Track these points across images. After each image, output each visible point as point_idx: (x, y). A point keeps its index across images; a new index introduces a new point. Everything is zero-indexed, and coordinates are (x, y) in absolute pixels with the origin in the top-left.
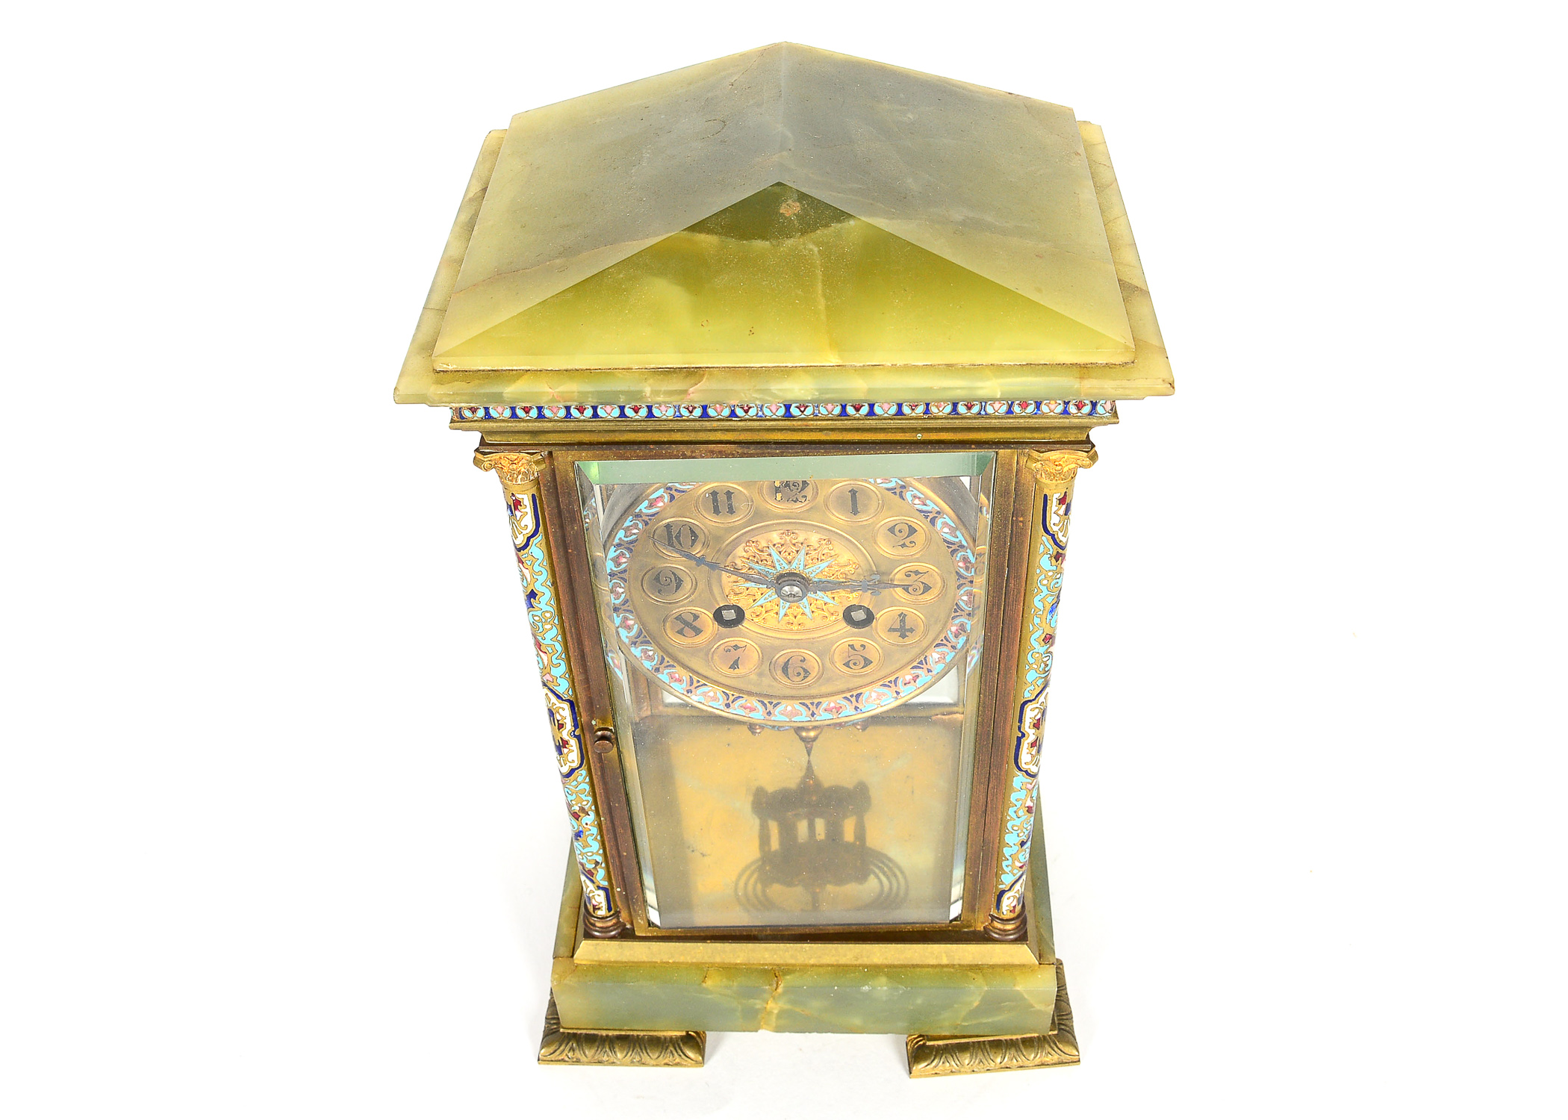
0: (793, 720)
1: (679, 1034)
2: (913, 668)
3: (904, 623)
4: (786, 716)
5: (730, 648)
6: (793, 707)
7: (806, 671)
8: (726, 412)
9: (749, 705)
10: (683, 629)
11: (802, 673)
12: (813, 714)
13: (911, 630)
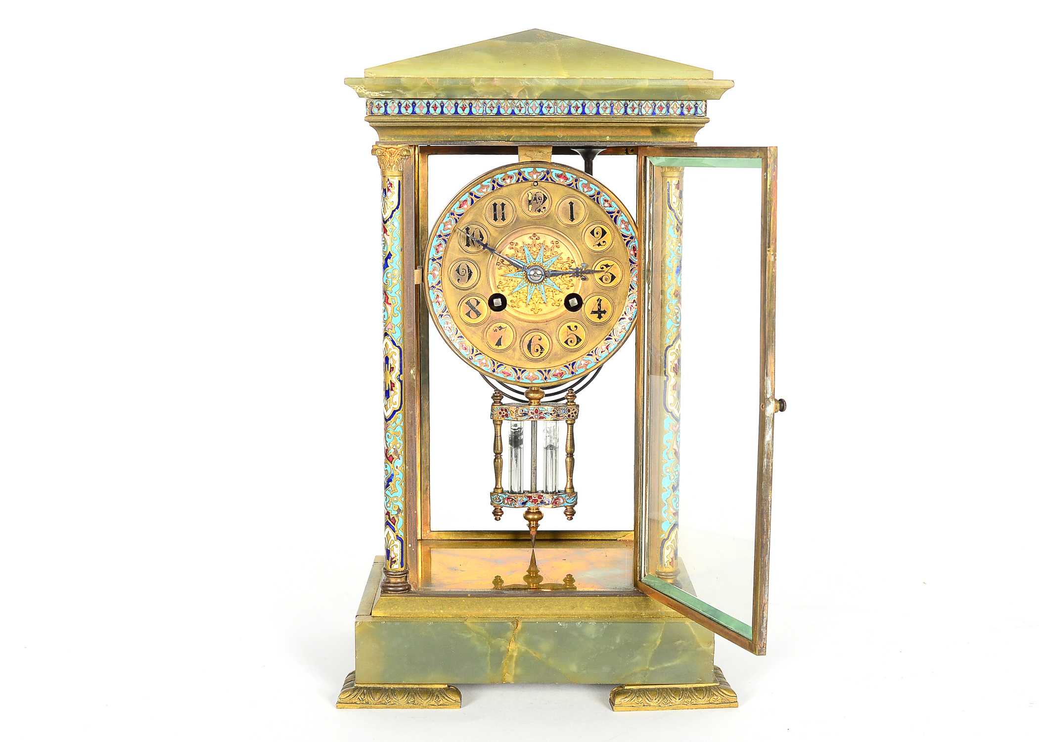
0: (533, 382)
1: (443, 686)
2: (606, 340)
3: (600, 307)
4: (529, 379)
5: (497, 328)
6: (534, 374)
7: (542, 348)
8: (509, 111)
9: (506, 371)
10: (469, 312)
11: (540, 349)
12: (546, 378)
13: (604, 312)
